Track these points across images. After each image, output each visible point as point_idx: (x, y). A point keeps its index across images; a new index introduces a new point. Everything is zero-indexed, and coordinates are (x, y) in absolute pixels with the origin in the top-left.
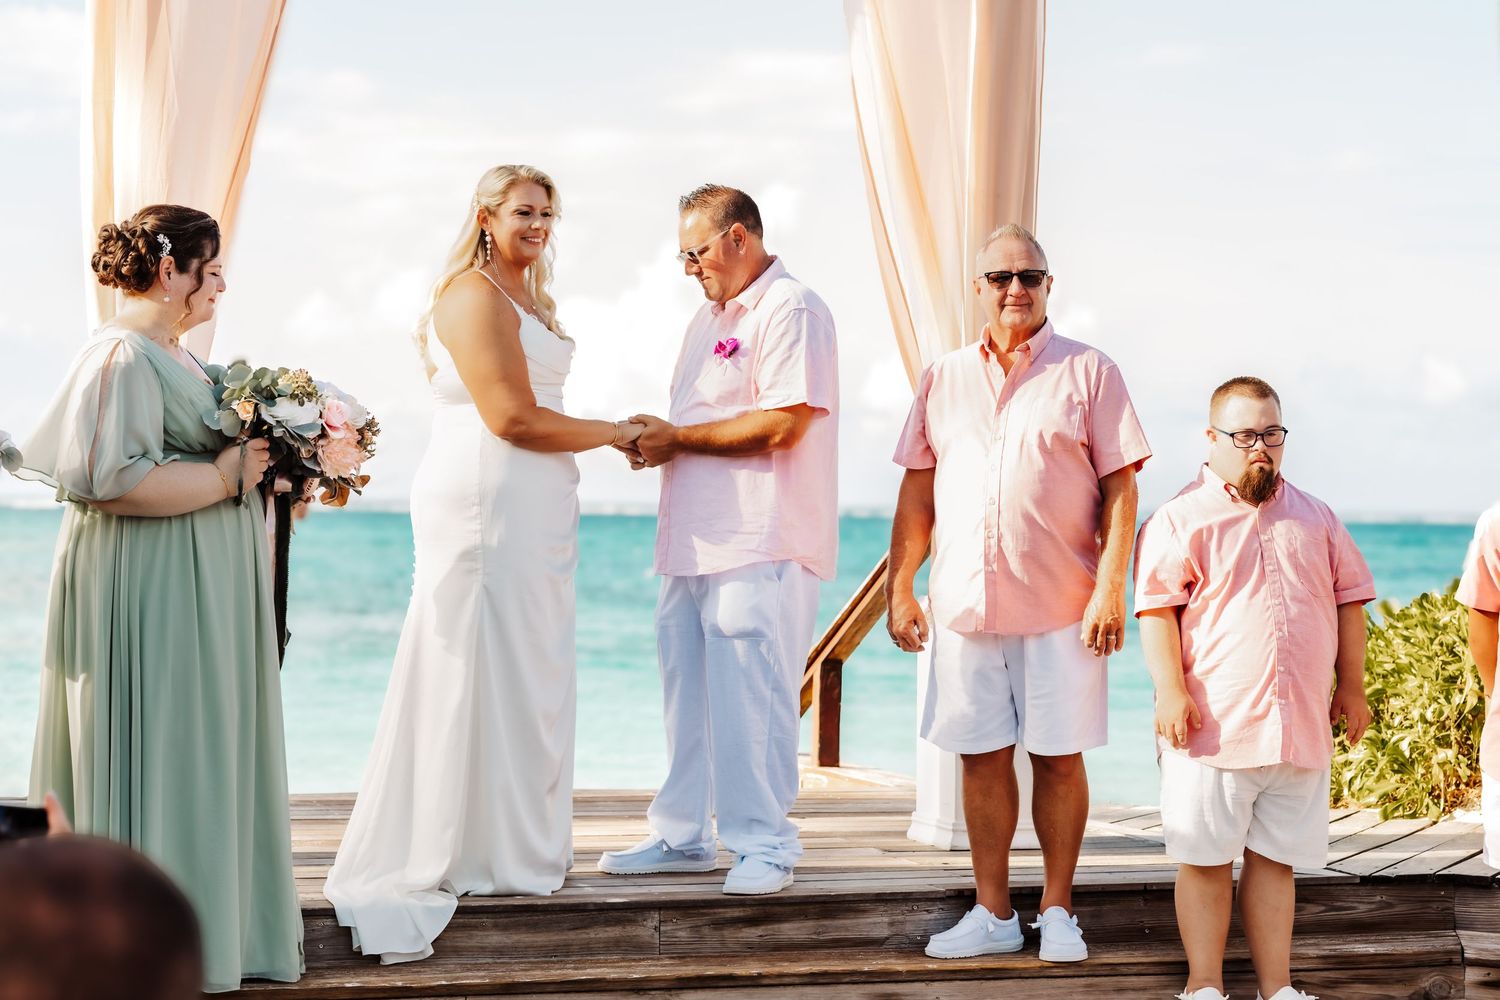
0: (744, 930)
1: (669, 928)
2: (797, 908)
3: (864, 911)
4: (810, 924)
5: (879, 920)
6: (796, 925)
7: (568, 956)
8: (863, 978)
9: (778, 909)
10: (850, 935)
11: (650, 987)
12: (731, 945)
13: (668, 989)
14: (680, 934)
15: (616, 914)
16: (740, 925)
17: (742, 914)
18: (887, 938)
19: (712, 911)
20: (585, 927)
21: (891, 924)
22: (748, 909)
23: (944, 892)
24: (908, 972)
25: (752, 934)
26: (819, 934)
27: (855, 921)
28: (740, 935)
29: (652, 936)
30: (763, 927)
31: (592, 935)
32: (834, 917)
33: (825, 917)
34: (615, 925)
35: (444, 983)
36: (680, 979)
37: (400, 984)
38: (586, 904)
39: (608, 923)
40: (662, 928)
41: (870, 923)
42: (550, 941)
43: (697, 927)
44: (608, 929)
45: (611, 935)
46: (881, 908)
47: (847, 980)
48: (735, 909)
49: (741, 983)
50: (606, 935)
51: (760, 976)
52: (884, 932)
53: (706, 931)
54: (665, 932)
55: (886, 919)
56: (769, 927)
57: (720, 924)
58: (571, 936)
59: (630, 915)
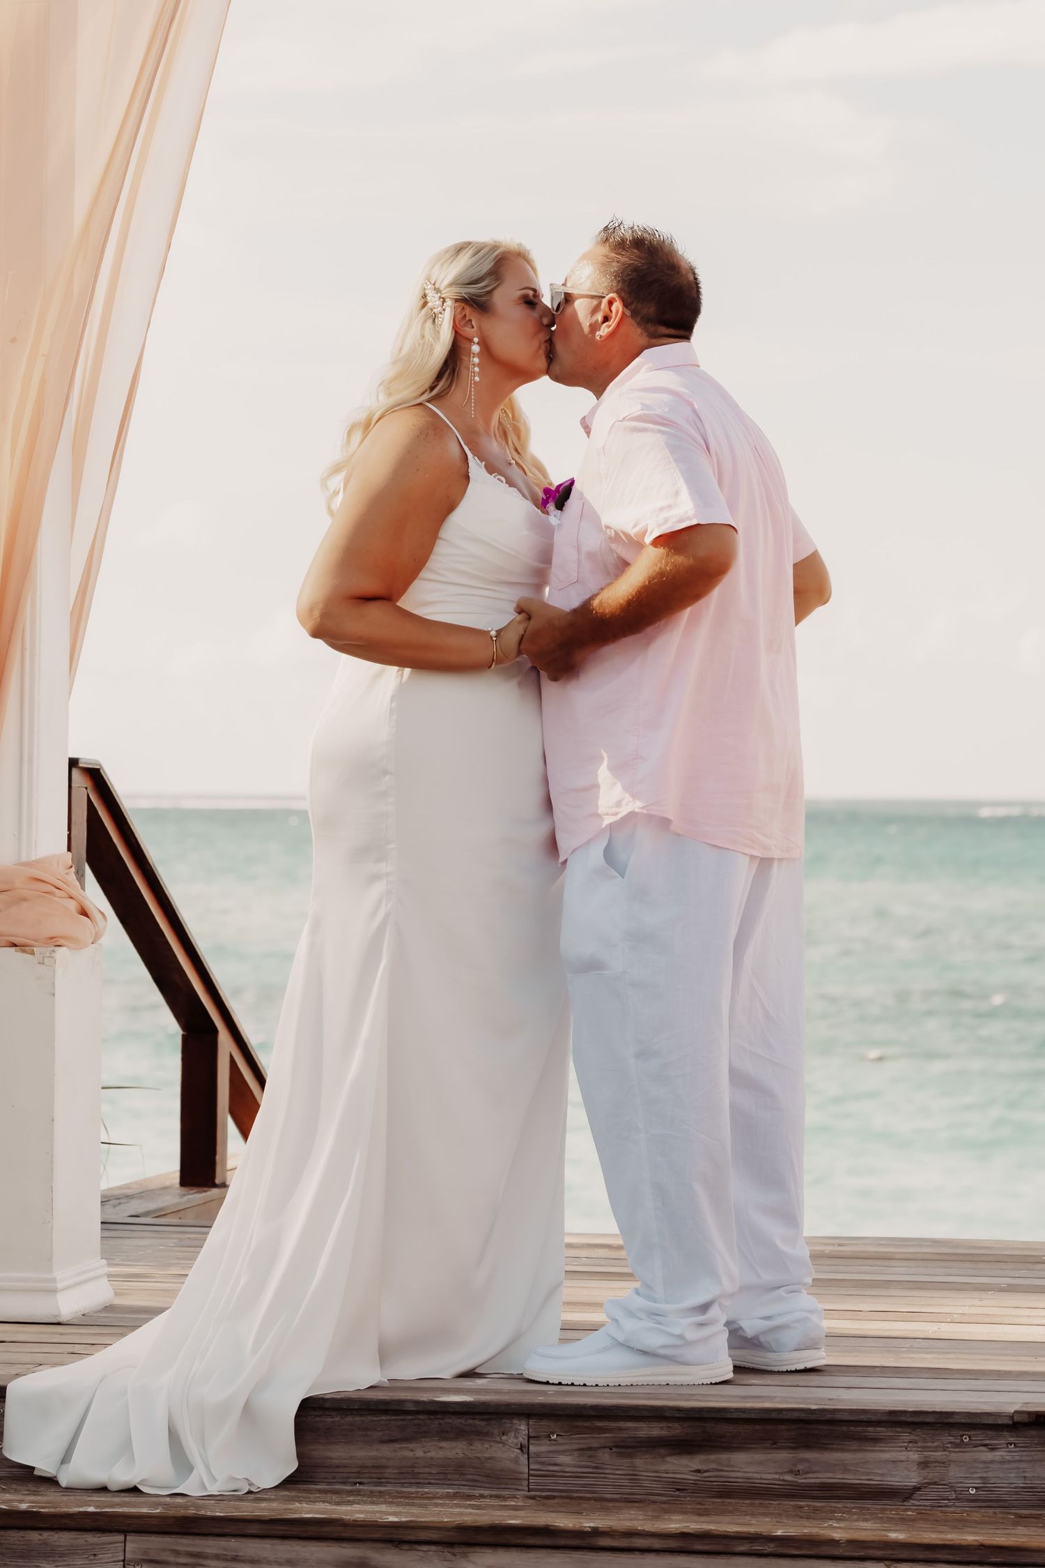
0: (668, 1459)
1: (543, 1449)
2: (757, 1427)
3: (876, 1440)
4: (783, 1455)
5: (902, 1455)
6: (759, 1456)
7: (380, 1484)
8: (769, 1548)
9: (724, 1428)
10: (851, 1479)
11: (412, 1538)
12: (647, 1484)
13: (450, 1544)
14: (562, 1459)
15: (457, 1421)
16: (662, 1451)
17: (664, 1433)
18: (917, 1489)
19: (613, 1425)
20: (408, 1440)
21: (924, 1464)
22: (676, 1425)
23: (1012, 1417)
24: (851, 1542)
25: (682, 1467)
26: (798, 1473)
27: (860, 1455)
28: (664, 1467)
29: (516, 1461)
30: (702, 1457)
31: (419, 1453)
32: (823, 1448)
33: (808, 1447)
34: (456, 1439)
35: (91, 1509)
36: (461, 1528)
37: (24, 1506)
38: (401, 1402)
39: (443, 1435)
40: (531, 1448)
41: (887, 1461)
42: (351, 1458)
43: (590, 1449)
44: (443, 1444)
45: (450, 1454)
46: (906, 1436)
47: (742, 1548)
48: (655, 1424)
49: (563, 1542)
50: (441, 1454)
51: (596, 1532)
52: (911, 1478)
53: (605, 1456)
54: (538, 1455)
55: (915, 1456)
56: (712, 1457)
57: (628, 1448)
58: (386, 1451)
59: (479, 1423)
